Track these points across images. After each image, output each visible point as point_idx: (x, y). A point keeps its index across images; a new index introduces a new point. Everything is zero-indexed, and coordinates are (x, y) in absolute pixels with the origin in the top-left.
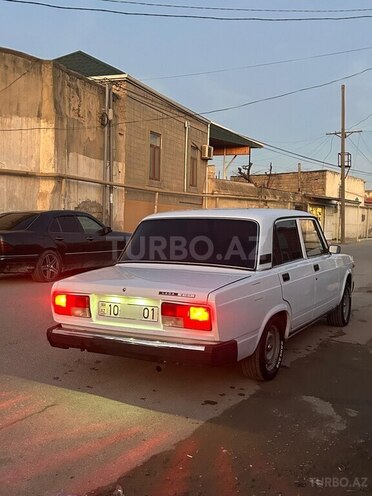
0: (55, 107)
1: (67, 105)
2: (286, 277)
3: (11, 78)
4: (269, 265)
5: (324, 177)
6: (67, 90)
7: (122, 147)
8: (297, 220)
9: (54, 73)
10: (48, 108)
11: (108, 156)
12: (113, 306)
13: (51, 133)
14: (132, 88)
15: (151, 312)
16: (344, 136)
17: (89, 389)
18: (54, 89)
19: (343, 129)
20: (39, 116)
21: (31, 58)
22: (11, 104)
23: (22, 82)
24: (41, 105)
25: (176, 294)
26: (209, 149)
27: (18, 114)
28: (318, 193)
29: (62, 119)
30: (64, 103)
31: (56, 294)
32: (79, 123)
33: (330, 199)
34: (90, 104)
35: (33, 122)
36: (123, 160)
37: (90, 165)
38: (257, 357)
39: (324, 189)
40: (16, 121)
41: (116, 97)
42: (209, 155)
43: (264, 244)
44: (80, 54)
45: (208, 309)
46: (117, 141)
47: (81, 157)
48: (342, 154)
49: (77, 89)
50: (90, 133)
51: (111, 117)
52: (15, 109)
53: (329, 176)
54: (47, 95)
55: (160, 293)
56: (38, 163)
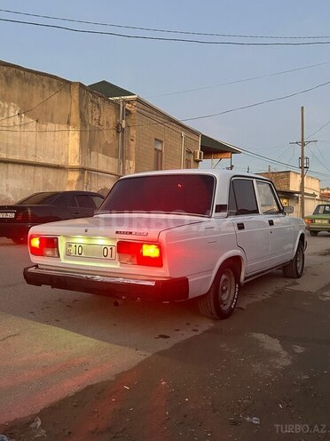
0: (81, 117)
1: (90, 115)
2: (241, 226)
3: (47, 94)
4: (225, 214)
5: (288, 176)
6: (90, 104)
7: (133, 149)
8: (254, 181)
9: (80, 92)
10: (75, 118)
11: (122, 156)
12: (78, 246)
13: (77, 136)
14: (141, 106)
15: (110, 251)
16: (303, 145)
17: (57, 322)
18: (80, 104)
19: (303, 140)
20: (68, 123)
21: (63, 80)
22: (46, 113)
23: (55, 98)
24: (70, 115)
25: (131, 233)
26: (200, 154)
27: (52, 121)
28: (284, 188)
29: (86, 126)
30: (88, 114)
31: (32, 237)
32: (99, 130)
33: (293, 193)
34: (108, 116)
35: (64, 127)
36: (134, 159)
37: (108, 161)
38: (212, 296)
39: (289, 186)
40: (50, 126)
41: (128, 113)
42: (200, 157)
43: (221, 196)
44: (104, 82)
45: (159, 247)
46: (129, 145)
47: (100, 155)
48: (302, 158)
49: (98, 105)
50: (108, 136)
51: (124, 126)
52: (49, 117)
53: (292, 175)
54: (74, 108)
55: (117, 232)
56: (67, 158)
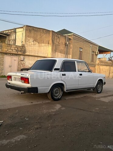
0: (52, 41)
1: (56, 41)
3: (42, 35)
6: (56, 37)
7: (71, 51)
9: (52, 34)
10: (51, 42)
11: (67, 53)
13: (51, 47)
14: (75, 37)
18: (52, 37)
20: (49, 43)
21: (47, 30)
22: (42, 41)
23: (44, 36)
24: (49, 41)
27: (43, 43)
29: (54, 44)
30: (55, 40)
32: (59, 45)
34: (62, 40)
35: (47, 45)
36: (71, 54)
37: (62, 55)
40: (43, 45)
41: (70, 39)
47: (59, 53)
49: (59, 37)
50: (62, 47)
51: (67, 43)
52: (42, 42)
54: (50, 38)
56: (48, 54)
